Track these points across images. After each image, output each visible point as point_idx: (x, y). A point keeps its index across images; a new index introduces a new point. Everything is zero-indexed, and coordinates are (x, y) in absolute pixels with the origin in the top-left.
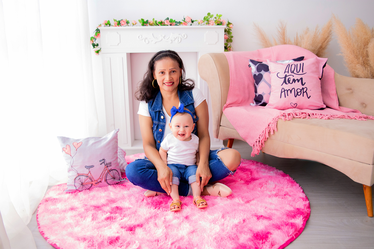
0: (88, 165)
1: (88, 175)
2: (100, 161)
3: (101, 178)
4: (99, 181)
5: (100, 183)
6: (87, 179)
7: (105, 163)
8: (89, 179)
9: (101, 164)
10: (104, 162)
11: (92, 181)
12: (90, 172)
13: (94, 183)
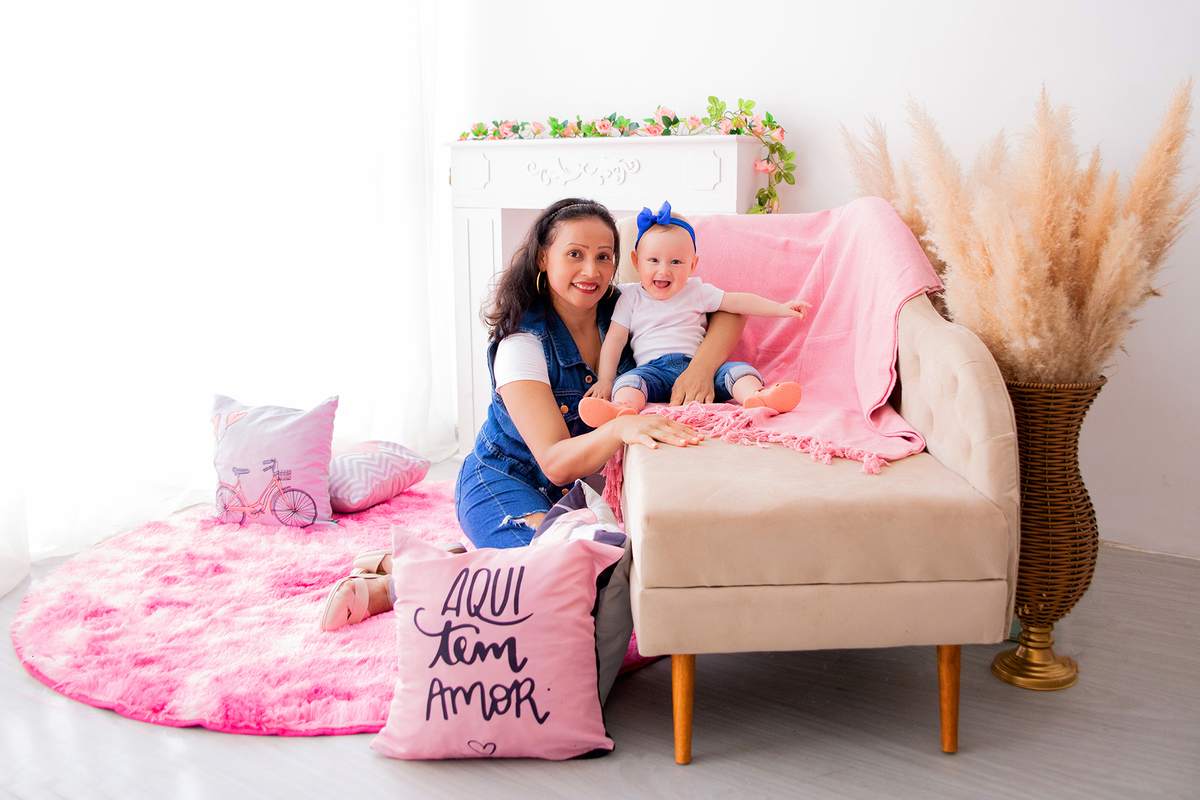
0: (238, 467)
1: (235, 488)
2: (264, 463)
3: (262, 502)
4: (258, 509)
5: (261, 515)
6: (233, 499)
7: (276, 470)
8: (237, 500)
9: (265, 470)
10: (272, 467)
11: (244, 506)
12: (239, 482)
13: (248, 510)
